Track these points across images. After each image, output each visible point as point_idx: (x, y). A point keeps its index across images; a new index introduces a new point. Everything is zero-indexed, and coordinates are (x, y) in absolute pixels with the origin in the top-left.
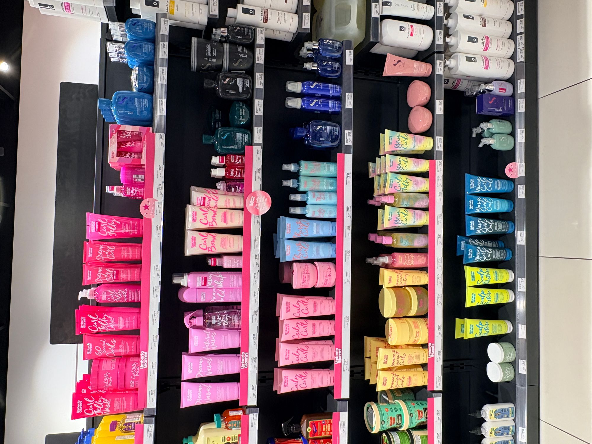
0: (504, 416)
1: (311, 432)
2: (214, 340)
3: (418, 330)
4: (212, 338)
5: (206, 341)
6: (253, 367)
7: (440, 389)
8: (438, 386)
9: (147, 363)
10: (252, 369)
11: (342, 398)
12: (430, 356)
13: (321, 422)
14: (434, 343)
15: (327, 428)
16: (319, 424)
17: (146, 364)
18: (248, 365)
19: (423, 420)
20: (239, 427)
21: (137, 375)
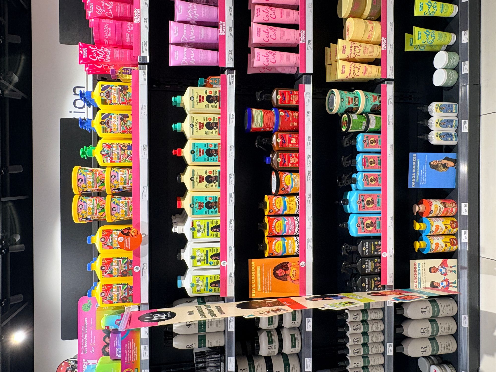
0: (448, 111)
1: (280, 99)
2: (196, 9)
3: (372, 25)
4: (194, 8)
5: (189, 9)
6: (229, 35)
7: (392, 77)
8: (390, 75)
9: (140, 19)
10: (228, 37)
11: (307, 72)
12: (382, 48)
13: (288, 92)
14: (386, 37)
15: (294, 98)
16: (287, 93)
17: (138, 19)
18: (225, 33)
19: (377, 103)
20: (219, 84)
21: (132, 29)
